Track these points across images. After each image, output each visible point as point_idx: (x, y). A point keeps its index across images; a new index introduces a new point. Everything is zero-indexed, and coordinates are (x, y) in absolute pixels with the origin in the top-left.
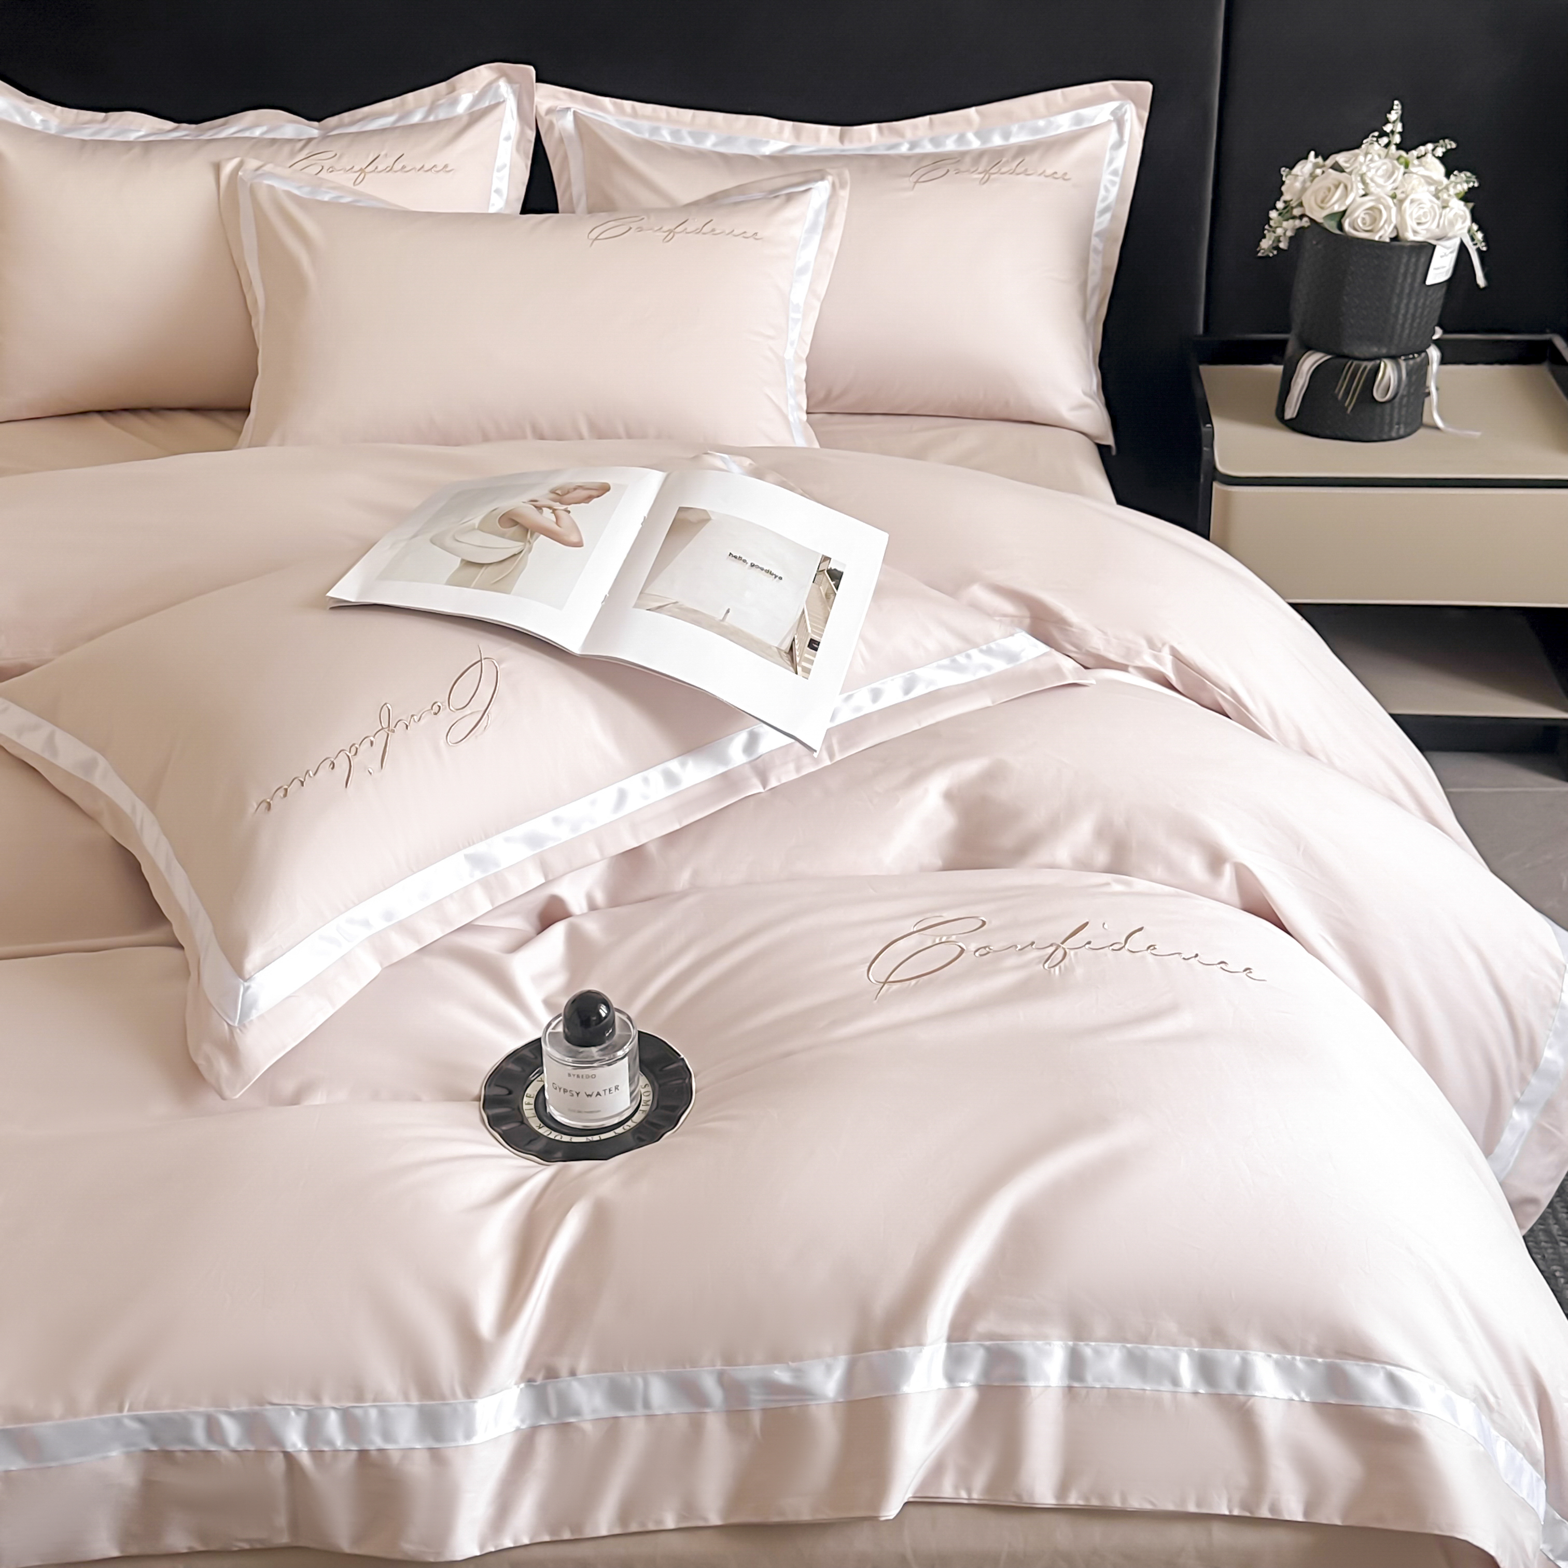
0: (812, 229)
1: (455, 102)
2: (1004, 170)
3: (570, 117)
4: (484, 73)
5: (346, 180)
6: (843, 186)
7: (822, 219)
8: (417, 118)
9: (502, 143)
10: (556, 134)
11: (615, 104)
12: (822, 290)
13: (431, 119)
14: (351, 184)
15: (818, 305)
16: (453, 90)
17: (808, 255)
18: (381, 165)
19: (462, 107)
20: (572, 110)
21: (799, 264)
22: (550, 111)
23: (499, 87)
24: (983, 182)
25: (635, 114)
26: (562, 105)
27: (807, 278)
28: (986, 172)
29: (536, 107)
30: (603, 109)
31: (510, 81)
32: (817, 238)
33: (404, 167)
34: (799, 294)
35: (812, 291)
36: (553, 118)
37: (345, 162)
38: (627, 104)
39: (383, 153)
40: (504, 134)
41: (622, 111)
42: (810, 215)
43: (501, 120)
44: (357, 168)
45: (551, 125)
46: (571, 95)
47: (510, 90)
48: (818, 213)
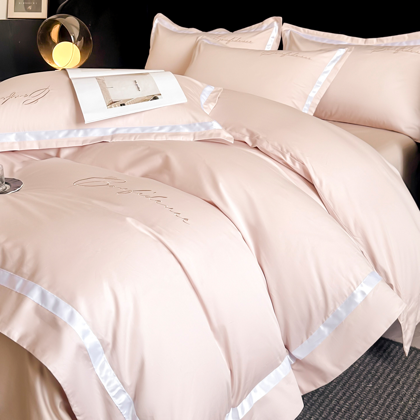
0: (334, 61)
1: (262, 27)
2: (404, 50)
3: (289, 32)
4: (271, 20)
5: (224, 42)
6: (349, 51)
7: (338, 59)
8: (252, 31)
9: (271, 38)
10: (285, 36)
11: (303, 30)
12: (332, 79)
13: (256, 31)
14: (225, 44)
15: (329, 84)
16: (263, 24)
17: (330, 68)
18: (234, 40)
19: (263, 28)
20: (290, 31)
21: (325, 70)
22: (285, 31)
23: (274, 23)
24: (394, 53)
25: (308, 33)
26: (288, 29)
27: (326, 75)
28: (397, 50)
29: (282, 29)
30: (300, 31)
31: (277, 22)
32: (334, 64)
33: (240, 41)
34: (322, 79)
35: (327, 79)
36: (285, 32)
37: (226, 39)
38: (307, 30)
39: (236, 37)
40: (272, 36)
41: (305, 31)
42: (335, 58)
43: (271, 32)
44: (228, 40)
45: (284, 34)
46: (292, 27)
47: (277, 25)
48: (338, 57)
